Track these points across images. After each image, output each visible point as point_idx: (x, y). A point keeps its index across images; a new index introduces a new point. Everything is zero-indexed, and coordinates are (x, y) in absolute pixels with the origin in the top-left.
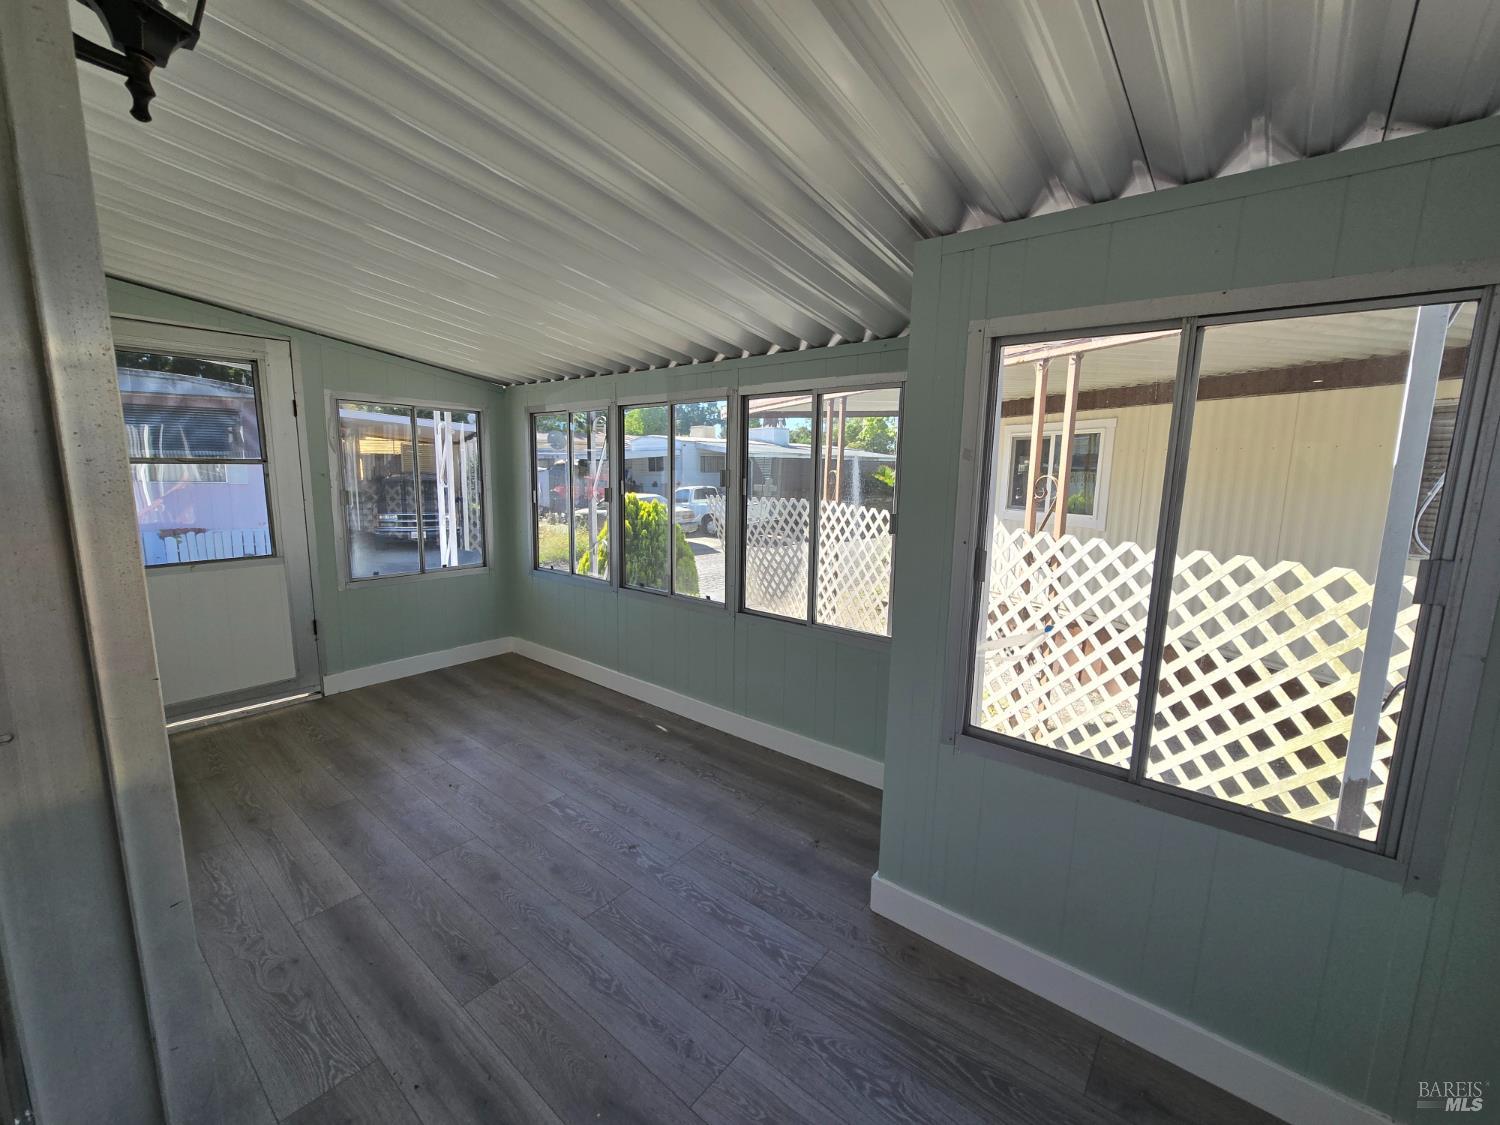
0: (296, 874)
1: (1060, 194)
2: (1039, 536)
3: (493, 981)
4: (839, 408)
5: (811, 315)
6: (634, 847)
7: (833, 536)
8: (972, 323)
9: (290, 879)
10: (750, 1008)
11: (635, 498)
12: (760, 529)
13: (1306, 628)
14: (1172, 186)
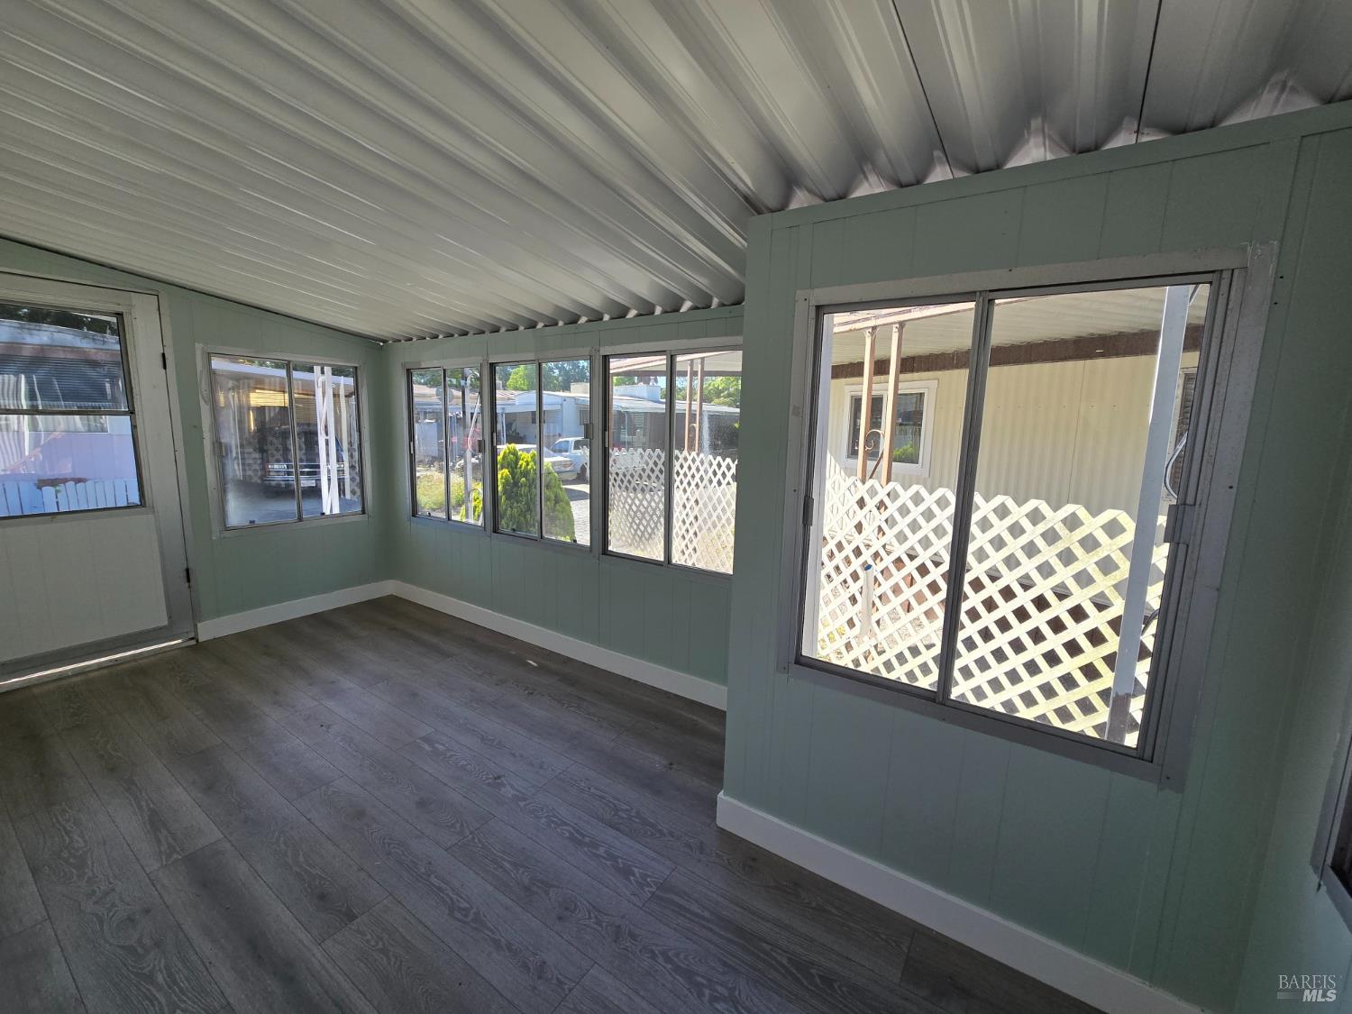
0: (156, 822)
1: (873, 178)
2: (870, 483)
3: (352, 917)
4: (698, 368)
5: (663, 283)
6: (499, 777)
7: (693, 484)
8: (798, 292)
9: (148, 827)
10: (601, 926)
11: (515, 450)
12: (628, 477)
13: (1087, 562)
14: (966, 174)
